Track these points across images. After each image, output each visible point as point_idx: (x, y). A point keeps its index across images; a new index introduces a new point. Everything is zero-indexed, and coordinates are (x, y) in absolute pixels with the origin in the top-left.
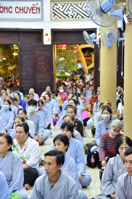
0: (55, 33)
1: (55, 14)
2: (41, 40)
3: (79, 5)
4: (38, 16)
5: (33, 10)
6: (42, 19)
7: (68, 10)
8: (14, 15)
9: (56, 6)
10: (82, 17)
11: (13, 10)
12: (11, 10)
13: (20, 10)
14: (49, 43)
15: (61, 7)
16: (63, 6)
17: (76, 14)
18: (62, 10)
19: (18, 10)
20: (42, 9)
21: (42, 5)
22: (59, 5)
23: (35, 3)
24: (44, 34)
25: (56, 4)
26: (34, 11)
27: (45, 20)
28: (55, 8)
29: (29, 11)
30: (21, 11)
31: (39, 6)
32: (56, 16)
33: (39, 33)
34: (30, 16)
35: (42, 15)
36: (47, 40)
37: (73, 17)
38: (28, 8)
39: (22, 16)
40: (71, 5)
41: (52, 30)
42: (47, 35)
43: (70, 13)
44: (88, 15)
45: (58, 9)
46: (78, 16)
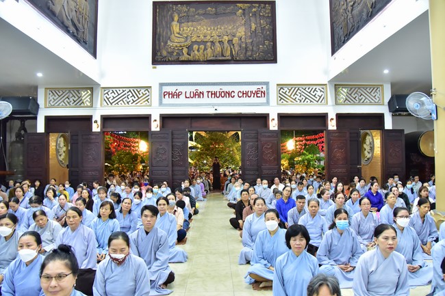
0: (282, 117)
1: (281, 98)
2: (266, 125)
3: (307, 89)
4: (263, 100)
5: (257, 93)
6: (268, 103)
7: (295, 94)
8: (236, 100)
9: (282, 90)
10: (311, 101)
11: (236, 94)
12: (233, 94)
13: (243, 94)
14: (276, 128)
15: (288, 91)
16: (290, 90)
17: (304, 98)
18: (289, 94)
19: (240, 95)
20: (268, 93)
21: (268, 89)
22: (286, 89)
23: (260, 87)
24: (271, 118)
25: (281, 88)
26: (258, 95)
27: (271, 104)
28: (281, 92)
29: (253, 95)
30: (245, 95)
31: (264, 89)
32: (282, 100)
33: (264, 118)
34: (254, 100)
35: (268, 99)
36: (273, 125)
38: (252, 92)
39: (246, 100)
40: (298, 89)
41: (278, 114)
42: (273, 119)
43: (298, 97)
44: (317, 100)
45: (285, 93)
46: (307, 100)
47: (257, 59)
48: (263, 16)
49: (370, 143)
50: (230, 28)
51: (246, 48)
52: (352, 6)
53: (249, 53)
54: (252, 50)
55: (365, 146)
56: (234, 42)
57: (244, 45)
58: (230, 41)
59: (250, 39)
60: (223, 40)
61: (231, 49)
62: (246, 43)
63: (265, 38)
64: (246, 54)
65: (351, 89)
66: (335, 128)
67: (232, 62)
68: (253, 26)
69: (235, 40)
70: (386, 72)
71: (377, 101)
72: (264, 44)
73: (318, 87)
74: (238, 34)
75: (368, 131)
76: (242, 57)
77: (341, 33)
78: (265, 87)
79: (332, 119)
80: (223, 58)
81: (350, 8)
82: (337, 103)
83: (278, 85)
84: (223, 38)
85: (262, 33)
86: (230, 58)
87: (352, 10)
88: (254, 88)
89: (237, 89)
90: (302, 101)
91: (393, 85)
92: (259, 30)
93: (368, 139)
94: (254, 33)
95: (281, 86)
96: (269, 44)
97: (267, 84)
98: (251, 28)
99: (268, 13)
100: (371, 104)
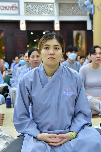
1: (27, 11)
3: (42, 6)
4: (16, 12)
5: (13, 8)
6: (19, 14)
7: (36, 8)
10: (45, 13)
13: (4, 8)
14: (25, 29)
15: (31, 7)
18: (32, 9)
20: (19, 8)
21: (19, 5)
23: (14, 3)
25: (27, 5)
28: (27, 7)
29: (10, 9)
30: (5, 9)
31: (17, 5)
32: (28, 13)
34: (10, 12)
36: (23, 27)
38: (9, 7)
39: (6, 12)
40: (37, 6)
41: (26, 21)
42: (23, 24)
44: (48, 12)
45: (29, 8)
46: (42, 12)
65: (68, 5)
66: (59, 30)
71: (83, 13)
73: (49, 5)
79: (57, 24)
82: (60, 14)
83: (25, 3)
90: (40, 13)
95: (27, 3)
97: (18, 2)
100: (79, 15)
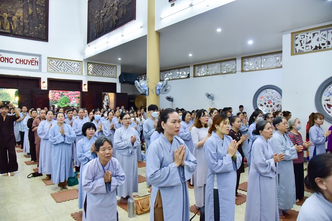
0: (51, 81)
1: (51, 68)
2: (38, 85)
3: (69, 63)
4: (36, 67)
6: (40, 70)
7: (61, 65)
8: (14, 65)
9: (51, 62)
10: (71, 72)
11: (14, 61)
12: (11, 61)
13: (20, 61)
14: (46, 89)
15: (55, 63)
16: (57, 62)
17: (67, 69)
18: (56, 65)
19: (18, 61)
20: (40, 63)
21: (40, 60)
22: (54, 61)
23: (34, 57)
24: (42, 81)
26: (33, 63)
27: (42, 71)
29: (28, 63)
30: (21, 62)
31: (38, 59)
33: (38, 80)
34: (29, 66)
35: (40, 67)
36: (44, 86)
37: (64, 71)
38: (27, 60)
39: (22, 66)
40: (63, 62)
41: (48, 79)
42: (44, 82)
43: (62, 68)
44: (75, 71)
45: (53, 64)
46: (69, 70)
47: (33, 36)
48: (39, 5)
49: (107, 100)
50: (10, 7)
51: (24, 27)
52: (103, 16)
53: (26, 31)
54: (29, 29)
55: (104, 102)
56: (13, 20)
57: (22, 24)
58: (10, 19)
59: (27, 20)
60: (3, 16)
61: (10, 24)
62: (24, 23)
63: (40, 22)
64: (23, 30)
65: (98, 66)
66: (87, 91)
67: (12, 35)
68: (30, 11)
69: (14, 18)
70: (120, 59)
71: (112, 75)
72: (38, 26)
73: (76, 62)
74: (17, 14)
75: (106, 93)
76: (20, 32)
77: (95, 31)
78: (38, 58)
79: (85, 85)
80: (3, 31)
81: (102, 17)
82: (88, 75)
83: (48, 58)
84: (3, 14)
85: (37, 18)
86: (9, 31)
87: (103, 19)
88: (30, 58)
89: (15, 57)
90: (66, 71)
91: (123, 67)
92: (35, 15)
93: (106, 98)
94: (31, 17)
95: (50, 59)
96: (43, 27)
97: (40, 56)
98: (28, 11)
99: (43, 4)
100: (109, 77)
